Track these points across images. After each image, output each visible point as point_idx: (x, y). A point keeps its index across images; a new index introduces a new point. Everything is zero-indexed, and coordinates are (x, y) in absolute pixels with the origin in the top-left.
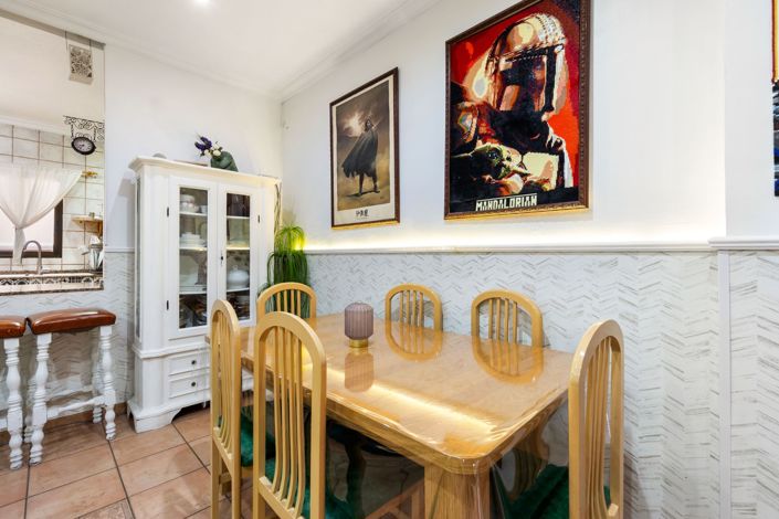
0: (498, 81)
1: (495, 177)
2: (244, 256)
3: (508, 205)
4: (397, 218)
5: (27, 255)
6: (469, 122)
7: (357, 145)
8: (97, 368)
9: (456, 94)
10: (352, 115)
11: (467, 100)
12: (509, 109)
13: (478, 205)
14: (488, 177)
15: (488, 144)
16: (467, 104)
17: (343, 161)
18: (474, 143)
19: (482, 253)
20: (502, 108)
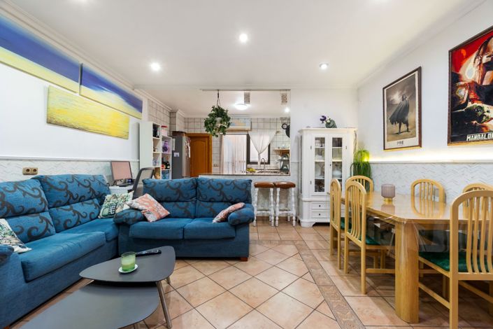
0: (481, 69)
1: (480, 122)
2: (340, 164)
3: (487, 137)
4: (420, 145)
5: (262, 163)
6: (463, 93)
7: (398, 108)
8: (289, 202)
9: (455, 78)
10: (395, 93)
11: (462, 81)
12: (488, 84)
13: (468, 138)
14: (474, 122)
15: (475, 104)
16: (462, 83)
17: (390, 116)
18: (466, 104)
19: (470, 163)
20: (484, 84)
